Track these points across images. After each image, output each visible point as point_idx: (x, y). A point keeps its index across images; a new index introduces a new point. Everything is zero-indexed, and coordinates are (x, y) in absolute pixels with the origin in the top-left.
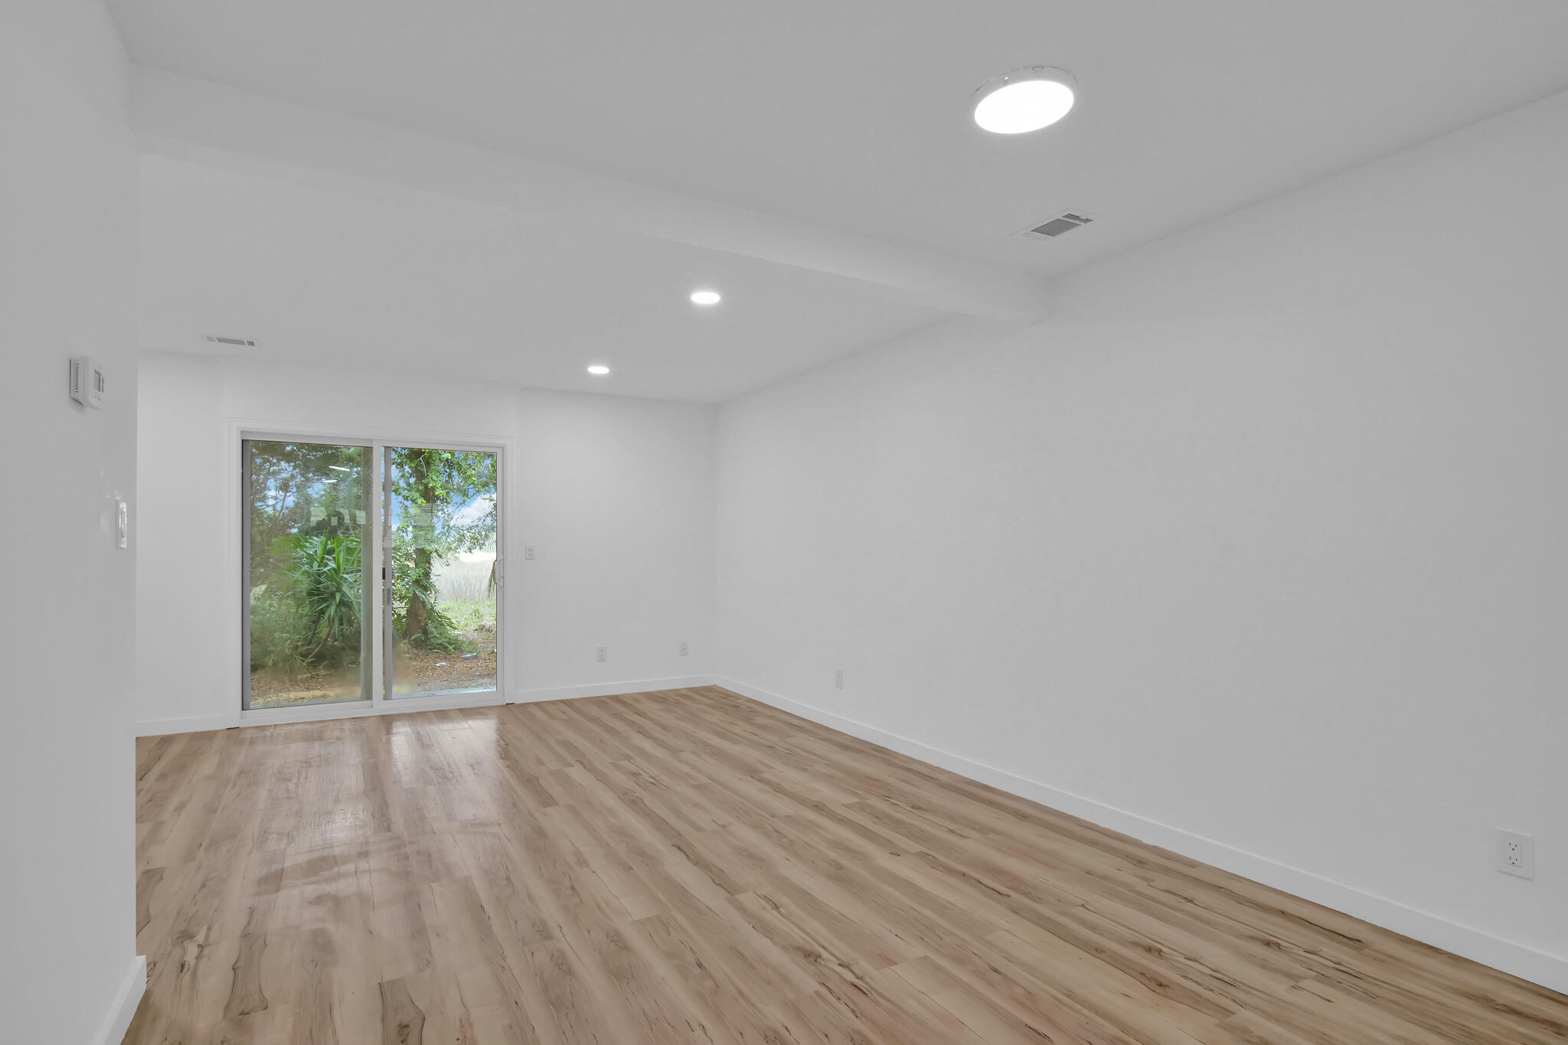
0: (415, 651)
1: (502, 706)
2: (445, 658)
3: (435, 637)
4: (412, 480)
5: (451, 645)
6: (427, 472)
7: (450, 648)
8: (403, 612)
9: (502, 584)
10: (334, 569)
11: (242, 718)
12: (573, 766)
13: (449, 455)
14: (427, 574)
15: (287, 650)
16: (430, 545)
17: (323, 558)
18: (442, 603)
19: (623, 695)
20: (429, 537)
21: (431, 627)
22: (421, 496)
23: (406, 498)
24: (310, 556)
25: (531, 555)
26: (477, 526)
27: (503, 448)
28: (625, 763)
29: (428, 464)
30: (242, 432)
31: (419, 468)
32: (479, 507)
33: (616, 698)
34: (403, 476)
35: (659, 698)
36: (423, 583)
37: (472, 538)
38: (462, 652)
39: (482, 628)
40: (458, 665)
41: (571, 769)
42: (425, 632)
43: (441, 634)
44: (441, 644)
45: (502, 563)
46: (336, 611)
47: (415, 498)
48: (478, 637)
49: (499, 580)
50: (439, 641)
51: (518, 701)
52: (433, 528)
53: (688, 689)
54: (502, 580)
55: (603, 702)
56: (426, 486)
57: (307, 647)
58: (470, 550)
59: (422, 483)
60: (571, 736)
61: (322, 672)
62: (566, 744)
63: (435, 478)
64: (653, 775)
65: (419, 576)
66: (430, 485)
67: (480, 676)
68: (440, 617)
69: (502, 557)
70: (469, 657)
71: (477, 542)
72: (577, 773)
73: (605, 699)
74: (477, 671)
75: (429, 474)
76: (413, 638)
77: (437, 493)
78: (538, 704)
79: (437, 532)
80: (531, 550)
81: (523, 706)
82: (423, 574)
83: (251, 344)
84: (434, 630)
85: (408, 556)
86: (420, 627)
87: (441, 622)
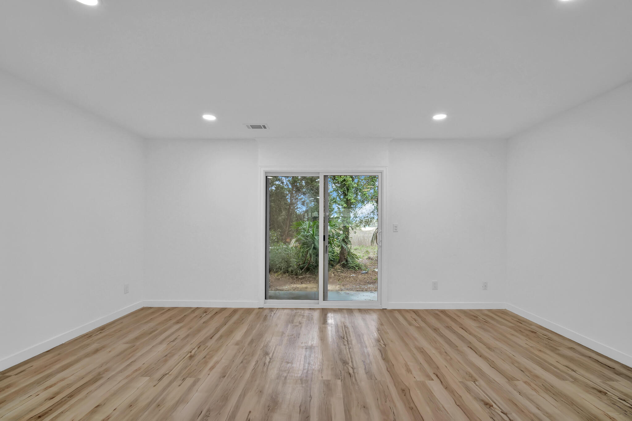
0: (342, 269)
1: (381, 309)
2: (354, 272)
3: (351, 263)
4: (342, 197)
5: (357, 267)
6: (347, 193)
7: (357, 268)
8: (339, 252)
9: (381, 245)
10: (312, 234)
11: (265, 303)
12: (433, 380)
13: (356, 185)
14: (347, 237)
15: (295, 266)
16: (348, 224)
17: (308, 230)
18: (353, 248)
19: (448, 310)
20: (348, 221)
21: (349, 259)
22: (345, 203)
23: (339, 204)
24: (304, 229)
25: (396, 230)
26: (367, 217)
27: (381, 173)
28: (471, 384)
29: (348, 190)
30: (265, 172)
31: (344, 192)
32: (369, 207)
33: (443, 312)
34: (338, 195)
35: (473, 315)
36: (346, 240)
37: (365, 222)
38: (361, 270)
39: (369, 258)
40: (360, 276)
41: (431, 382)
42: (347, 261)
43: (353, 262)
44: (353, 266)
45: (381, 234)
46: (312, 251)
47: (343, 204)
48: (368, 262)
49: (379, 242)
50: (352, 265)
51: (389, 308)
52: (350, 217)
53: (490, 310)
54: (381, 243)
55: (437, 314)
56: (347, 199)
57: (303, 265)
58: (365, 226)
59: (345, 198)
60: (424, 343)
61: (308, 276)
62: (422, 351)
63: (351, 195)
64: (505, 411)
65: (344, 238)
66: (349, 198)
67: (368, 283)
68: (353, 254)
69: (381, 231)
70: (364, 273)
71: (368, 223)
72: (435, 386)
73: (437, 312)
74: (368, 280)
75: (348, 194)
76: (342, 263)
77: (352, 201)
78: (399, 311)
79: (351, 219)
80: (396, 227)
81: (392, 311)
82: (345, 237)
83: (265, 127)
84: (350, 260)
85: (340, 229)
86: (345, 259)
87: (353, 256)
